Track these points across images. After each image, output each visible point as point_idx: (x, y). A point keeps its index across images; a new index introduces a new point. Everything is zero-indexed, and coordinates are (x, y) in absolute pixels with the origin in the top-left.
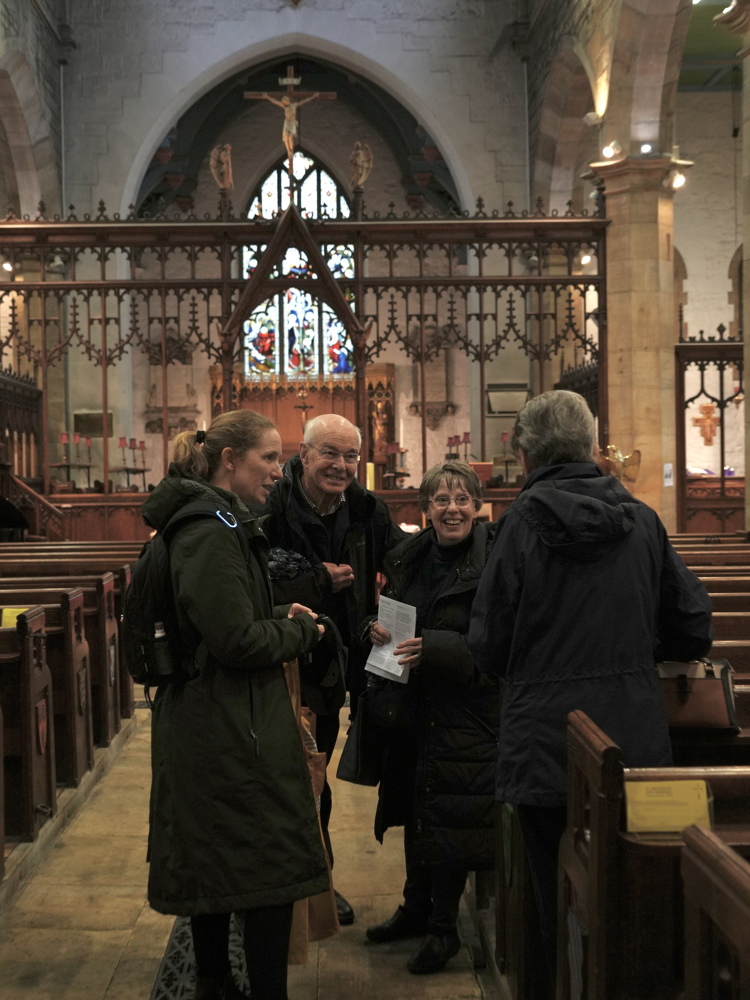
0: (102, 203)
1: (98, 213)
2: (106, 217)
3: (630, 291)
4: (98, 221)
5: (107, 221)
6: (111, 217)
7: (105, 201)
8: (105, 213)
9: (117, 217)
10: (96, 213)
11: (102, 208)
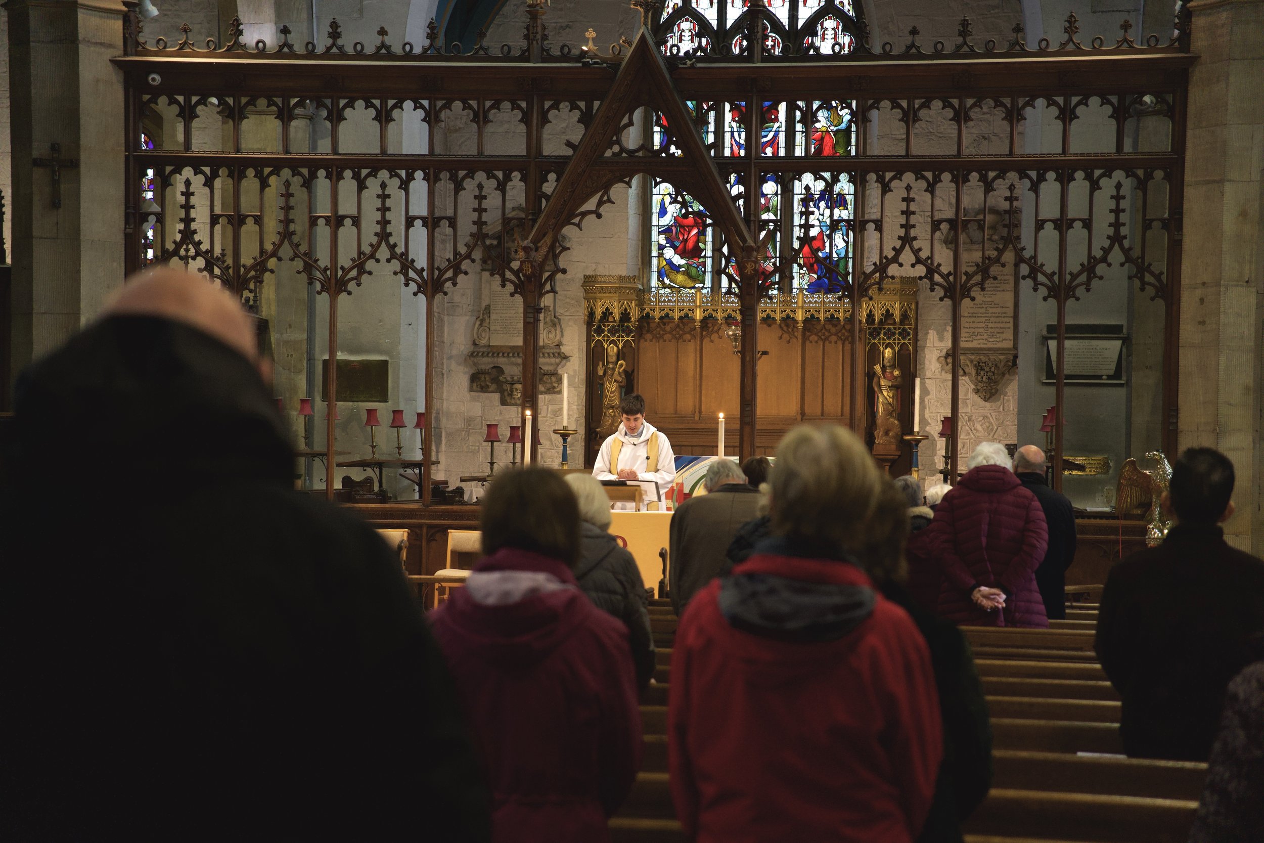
0: (334, 25)
1: (330, 42)
2: (341, 48)
3: (1221, 181)
4: (327, 55)
5: (343, 56)
6: (350, 50)
7: (340, 22)
8: (340, 42)
9: (359, 47)
10: (322, 43)
11: (335, 34)
